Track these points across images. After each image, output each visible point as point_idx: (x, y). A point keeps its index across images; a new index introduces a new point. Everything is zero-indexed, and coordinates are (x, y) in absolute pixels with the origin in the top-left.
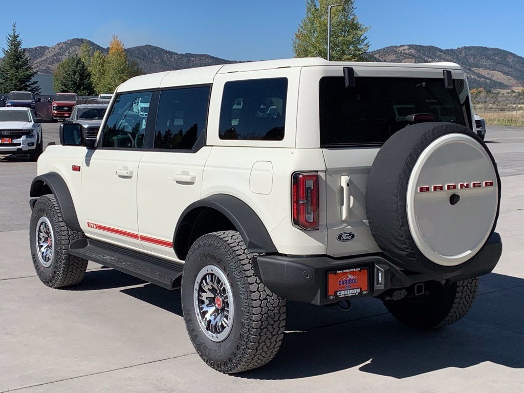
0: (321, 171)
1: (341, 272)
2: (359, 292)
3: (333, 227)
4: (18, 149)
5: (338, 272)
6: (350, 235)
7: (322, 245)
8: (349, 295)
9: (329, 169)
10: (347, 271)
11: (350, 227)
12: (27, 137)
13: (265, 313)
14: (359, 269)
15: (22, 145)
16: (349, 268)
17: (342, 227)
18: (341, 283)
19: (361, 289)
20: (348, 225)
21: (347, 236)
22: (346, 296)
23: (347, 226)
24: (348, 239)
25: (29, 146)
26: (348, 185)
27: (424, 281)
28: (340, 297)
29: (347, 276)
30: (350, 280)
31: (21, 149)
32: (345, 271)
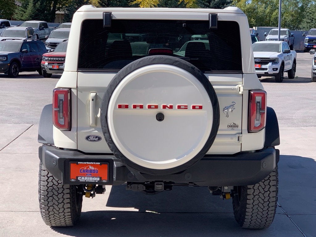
0: (74, 88)
1: (82, 163)
2: (99, 180)
3: (82, 130)
4: (265, 73)
5: (79, 163)
6: (97, 137)
7: (73, 142)
8: (89, 181)
9: (79, 87)
10: (88, 163)
11: (96, 131)
12: (272, 64)
13: (50, 186)
14: (99, 163)
15: (268, 70)
16: (89, 162)
17: (89, 130)
18: (82, 171)
19: (101, 178)
20: (96, 130)
21: (93, 138)
22: (86, 181)
23: (94, 131)
24: (95, 140)
25: (274, 70)
26: (93, 100)
27: (164, 181)
28: (80, 181)
29: (89, 167)
30: (91, 170)
31: (267, 73)
32: (85, 163)
